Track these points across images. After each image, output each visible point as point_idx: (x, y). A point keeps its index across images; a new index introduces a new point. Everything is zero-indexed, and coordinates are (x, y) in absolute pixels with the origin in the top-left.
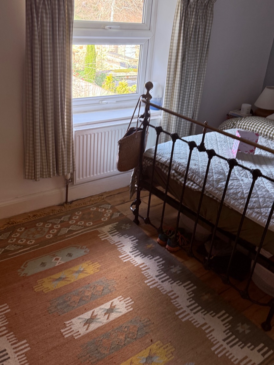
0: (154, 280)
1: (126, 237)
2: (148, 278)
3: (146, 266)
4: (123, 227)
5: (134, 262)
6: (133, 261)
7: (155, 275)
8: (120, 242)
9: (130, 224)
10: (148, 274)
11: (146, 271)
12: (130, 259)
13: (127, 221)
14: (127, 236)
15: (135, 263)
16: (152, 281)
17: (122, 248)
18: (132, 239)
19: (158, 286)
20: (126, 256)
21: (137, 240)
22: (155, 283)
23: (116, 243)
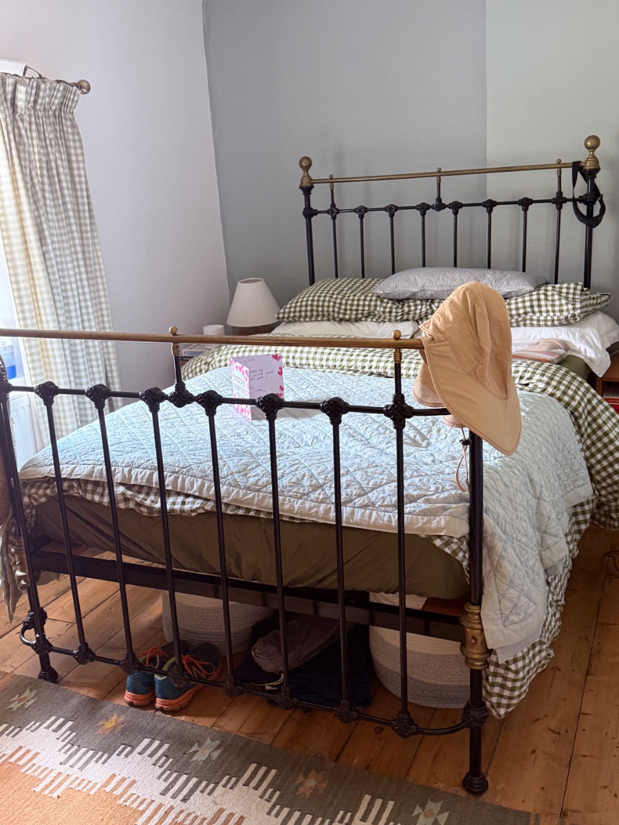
0: (161, 805)
1: (32, 729)
2: (141, 808)
3: (124, 779)
4: (15, 706)
5: (85, 783)
6: (79, 784)
7: (157, 793)
8: (21, 748)
9: (31, 690)
10: (138, 797)
11: (129, 793)
12: (69, 781)
13: (20, 685)
14: (35, 724)
15: (88, 788)
16: (156, 811)
17: (34, 762)
18: (54, 727)
19: (177, 817)
20: (56, 778)
21: (70, 724)
22: (167, 813)
23: (11, 756)
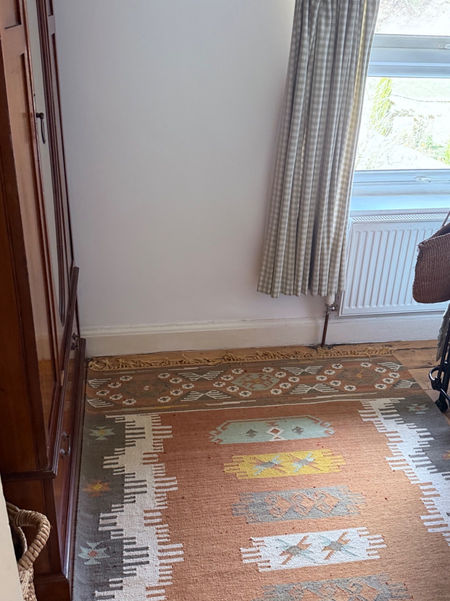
0: (442, 519)
1: (410, 427)
2: (430, 511)
3: (434, 490)
4: (412, 409)
5: (414, 475)
6: (410, 473)
7: (445, 511)
8: (397, 432)
9: (426, 406)
10: (434, 505)
11: (430, 499)
12: (406, 467)
13: (423, 400)
14: (414, 425)
15: (412, 479)
16: (436, 520)
17: (397, 444)
18: (422, 434)
19: (445, 532)
20: (401, 460)
21: (432, 439)
22: (441, 526)
23: (388, 433)
